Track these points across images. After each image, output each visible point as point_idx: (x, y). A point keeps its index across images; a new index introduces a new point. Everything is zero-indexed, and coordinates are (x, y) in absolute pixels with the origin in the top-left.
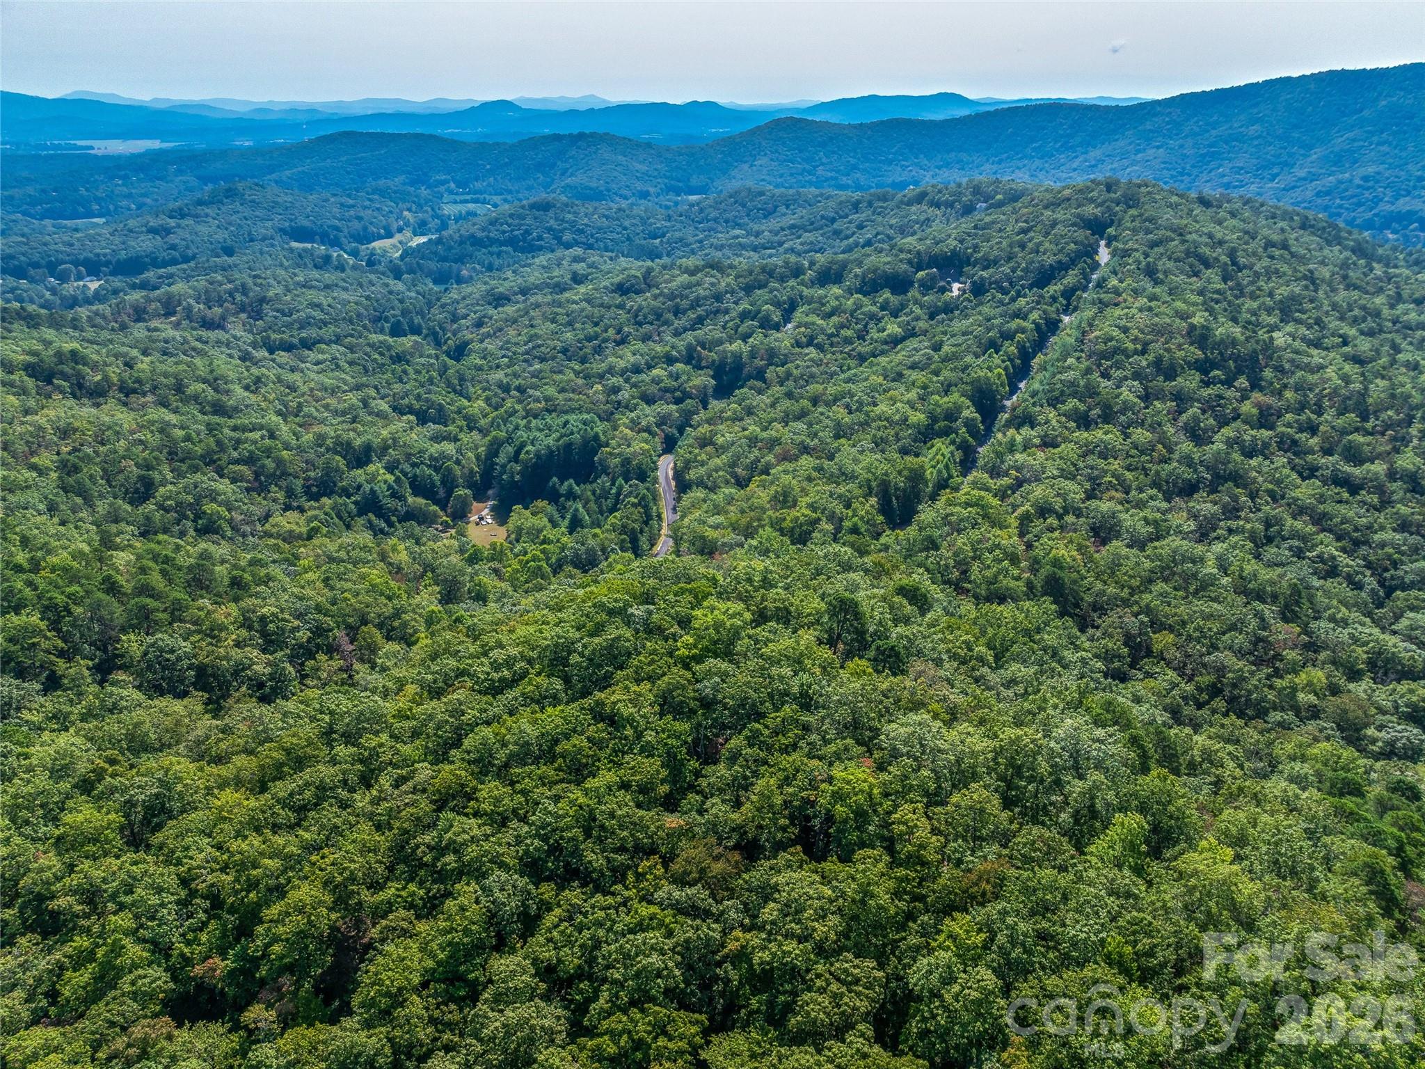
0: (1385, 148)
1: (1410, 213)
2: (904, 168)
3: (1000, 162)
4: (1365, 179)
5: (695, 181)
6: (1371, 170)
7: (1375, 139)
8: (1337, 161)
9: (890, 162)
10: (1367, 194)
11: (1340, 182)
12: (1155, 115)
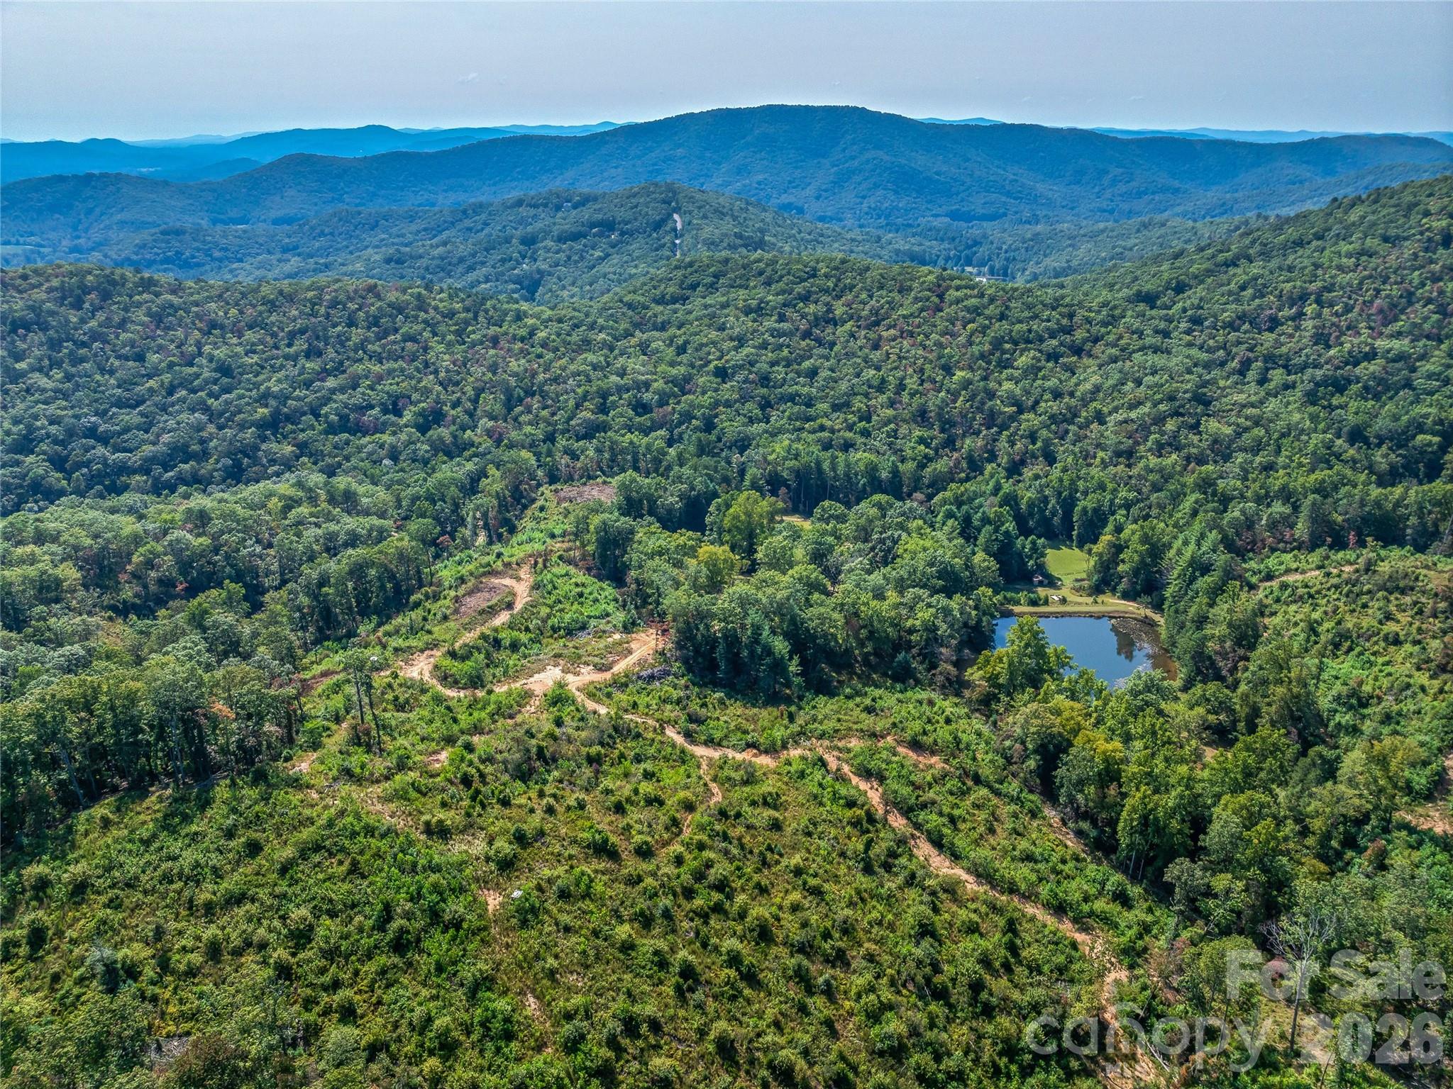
0: (765, 162)
1: (790, 204)
2: (416, 193)
3: (494, 184)
4: (759, 183)
5: (233, 213)
6: (760, 177)
7: (758, 156)
8: (741, 171)
9: (402, 189)
10: (762, 193)
11: (744, 186)
12: (606, 143)
